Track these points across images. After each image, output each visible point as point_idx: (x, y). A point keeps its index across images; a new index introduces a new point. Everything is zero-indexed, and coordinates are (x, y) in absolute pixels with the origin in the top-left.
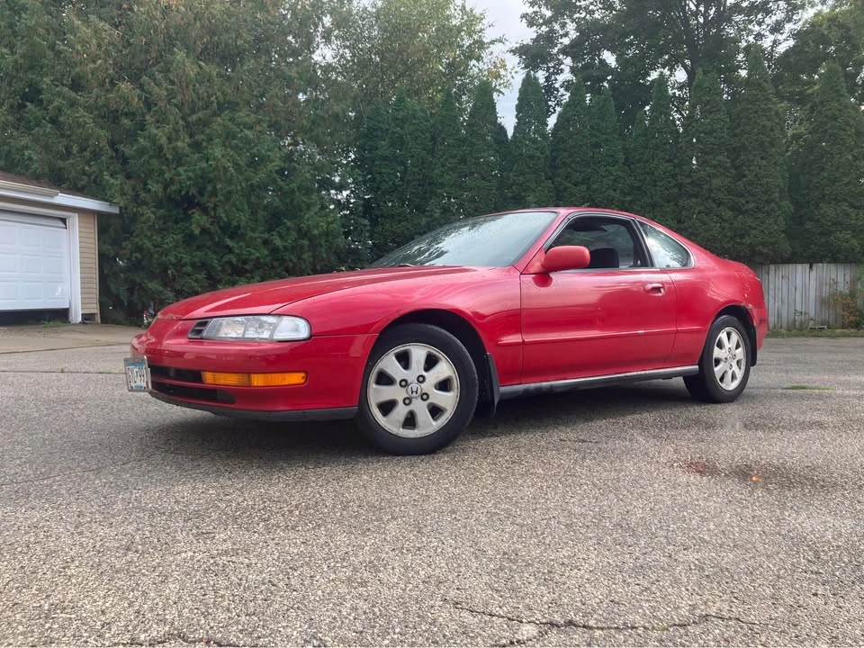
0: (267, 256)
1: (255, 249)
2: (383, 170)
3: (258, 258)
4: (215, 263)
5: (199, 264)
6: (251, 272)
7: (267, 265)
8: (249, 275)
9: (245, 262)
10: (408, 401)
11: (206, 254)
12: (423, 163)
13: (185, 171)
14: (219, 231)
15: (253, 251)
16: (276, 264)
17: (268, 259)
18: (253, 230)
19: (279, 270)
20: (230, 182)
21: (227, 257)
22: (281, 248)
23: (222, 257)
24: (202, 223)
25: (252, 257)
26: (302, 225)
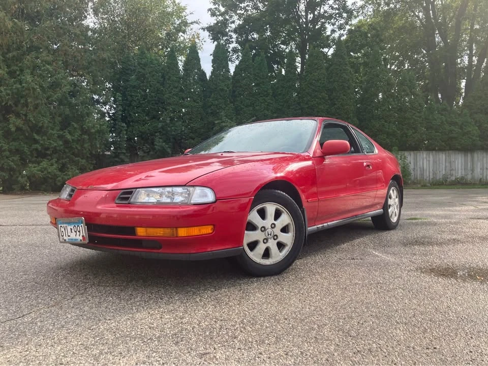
0: (61, 145)
1: (53, 141)
2: (133, 94)
3: (55, 146)
4: (26, 149)
5: (14, 151)
6: (50, 155)
7: (60, 151)
8: (49, 157)
9: (47, 149)
10: (266, 241)
11: (20, 144)
12: (158, 90)
13: (5, 89)
14: (29, 130)
15: (52, 142)
16: (67, 150)
17: (62, 147)
18: (53, 129)
19: (68, 154)
20: (36, 98)
21: (35, 146)
22: (71, 140)
23: (31, 146)
24: (17, 124)
25: (52, 146)
26: (84, 126)
